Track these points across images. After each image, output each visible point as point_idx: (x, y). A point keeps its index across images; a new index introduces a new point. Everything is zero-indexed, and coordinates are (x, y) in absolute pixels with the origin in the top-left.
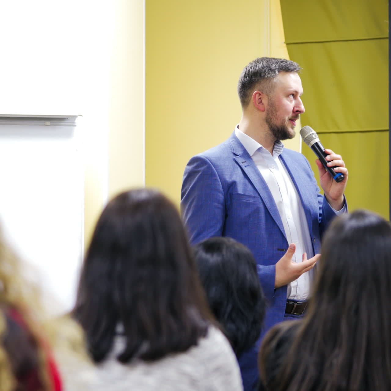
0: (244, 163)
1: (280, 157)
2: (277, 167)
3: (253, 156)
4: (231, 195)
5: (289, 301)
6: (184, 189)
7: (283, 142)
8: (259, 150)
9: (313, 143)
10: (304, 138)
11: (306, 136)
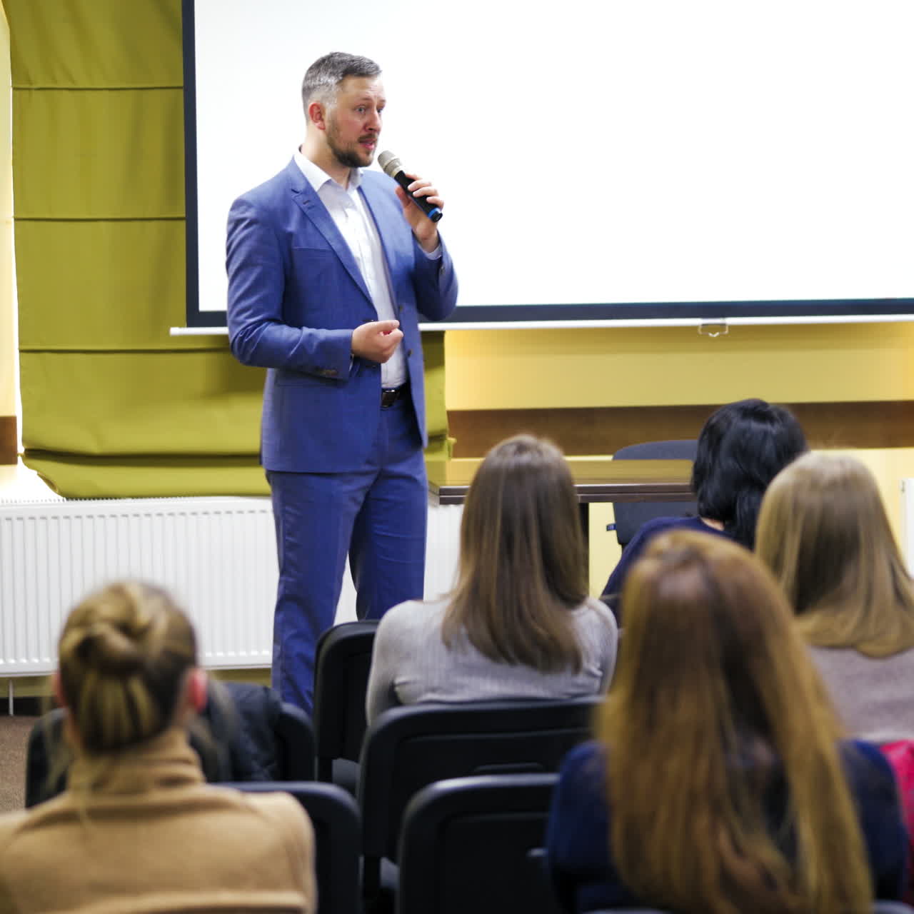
0: (307, 204)
1: (360, 189)
2: (354, 207)
3: (319, 191)
4: (290, 252)
5: (384, 390)
6: (231, 239)
7: (361, 170)
8: (328, 182)
9: (396, 172)
10: (384, 167)
11: (386, 164)
